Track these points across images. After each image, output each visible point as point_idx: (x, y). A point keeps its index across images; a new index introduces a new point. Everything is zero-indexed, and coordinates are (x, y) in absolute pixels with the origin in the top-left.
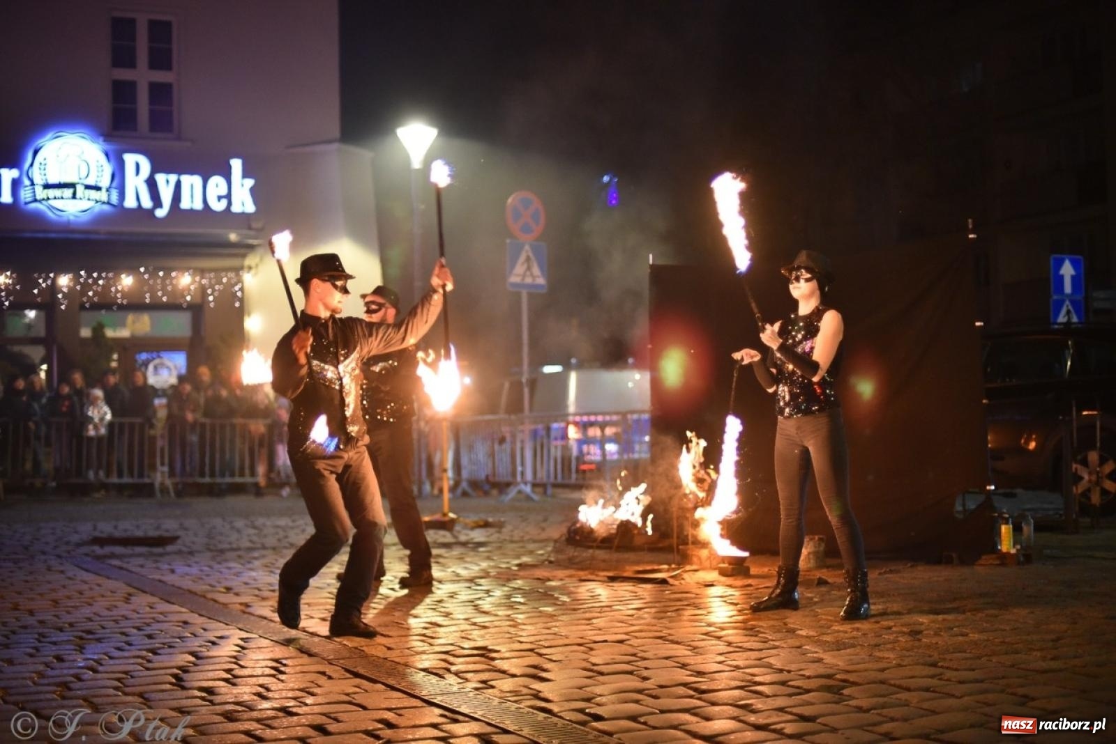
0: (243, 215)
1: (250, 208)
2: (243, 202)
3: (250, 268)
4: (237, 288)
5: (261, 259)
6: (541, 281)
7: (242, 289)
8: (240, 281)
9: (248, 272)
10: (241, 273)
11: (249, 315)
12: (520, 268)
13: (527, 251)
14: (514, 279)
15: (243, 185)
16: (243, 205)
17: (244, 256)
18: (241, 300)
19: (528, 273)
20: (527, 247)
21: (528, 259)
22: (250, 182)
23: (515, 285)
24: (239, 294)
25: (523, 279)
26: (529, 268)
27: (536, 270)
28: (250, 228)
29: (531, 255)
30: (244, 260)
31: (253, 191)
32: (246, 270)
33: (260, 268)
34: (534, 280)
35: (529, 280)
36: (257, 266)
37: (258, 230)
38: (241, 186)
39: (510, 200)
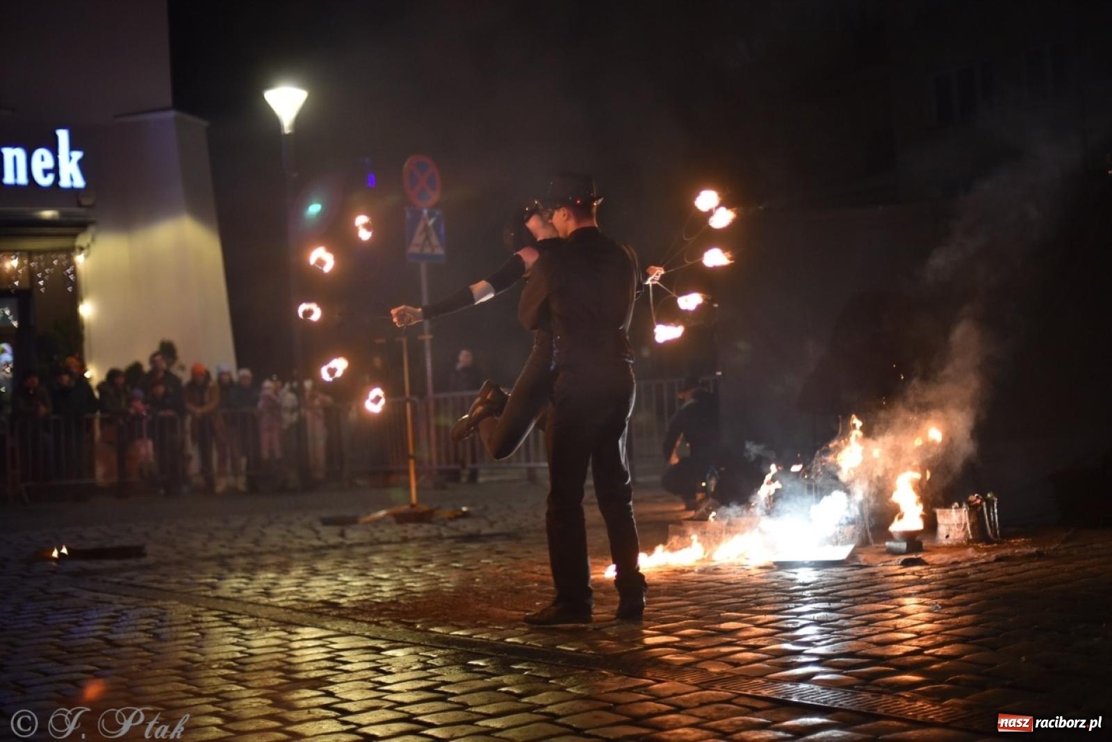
0: (72, 190)
1: (79, 182)
2: (71, 175)
3: (82, 249)
4: (68, 271)
5: (93, 240)
6: (440, 251)
7: (74, 272)
8: (71, 263)
9: (80, 254)
10: (72, 254)
11: (82, 300)
12: (418, 238)
13: (425, 219)
14: (414, 249)
15: (71, 158)
16: (72, 179)
17: (75, 236)
18: (75, 284)
19: (427, 243)
20: (425, 214)
21: (426, 228)
22: (77, 155)
23: (414, 256)
24: (71, 277)
25: (422, 250)
26: (427, 238)
27: (435, 240)
28: (80, 205)
29: (429, 223)
30: (74, 242)
31: (81, 163)
32: (78, 250)
33: (93, 248)
34: (433, 250)
35: (428, 250)
36: (88, 246)
37: (88, 207)
38: (67, 158)
39: (406, 165)
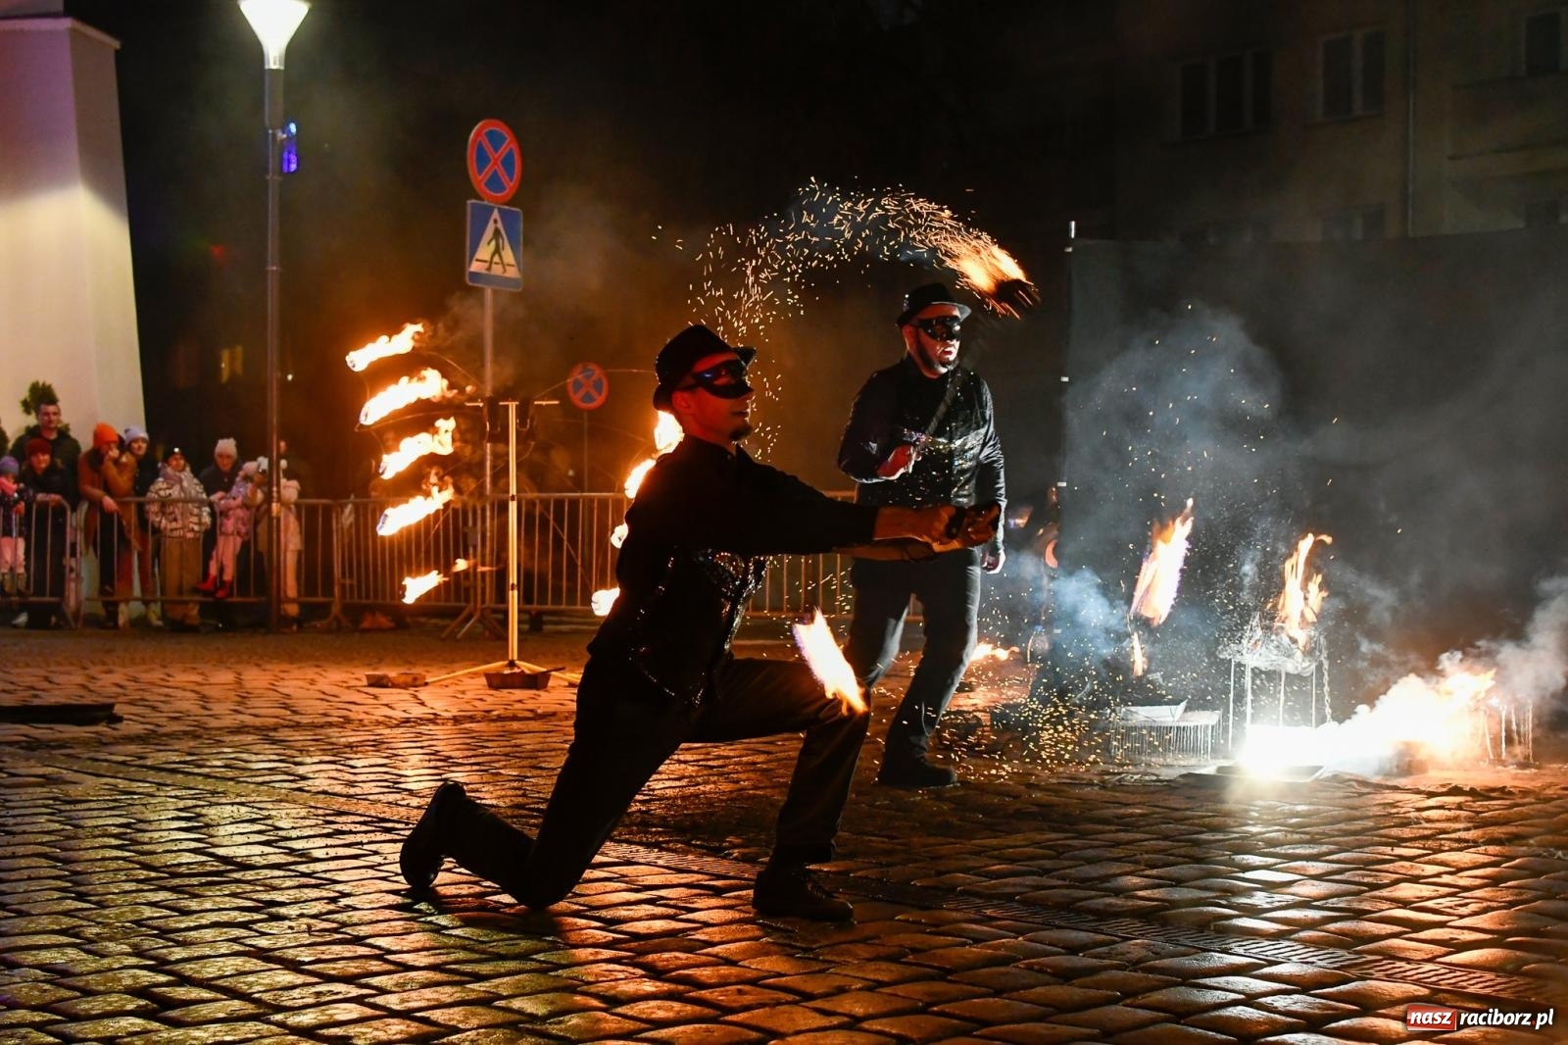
6: (515, 272)
12: (485, 251)
13: (495, 221)
14: (475, 267)
19: (496, 259)
20: (496, 214)
21: (497, 232)
23: (475, 276)
25: (489, 269)
26: (497, 251)
27: (508, 255)
29: (500, 225)
34: (505, 271)
35: (497, 270)
39: (473, 133)
